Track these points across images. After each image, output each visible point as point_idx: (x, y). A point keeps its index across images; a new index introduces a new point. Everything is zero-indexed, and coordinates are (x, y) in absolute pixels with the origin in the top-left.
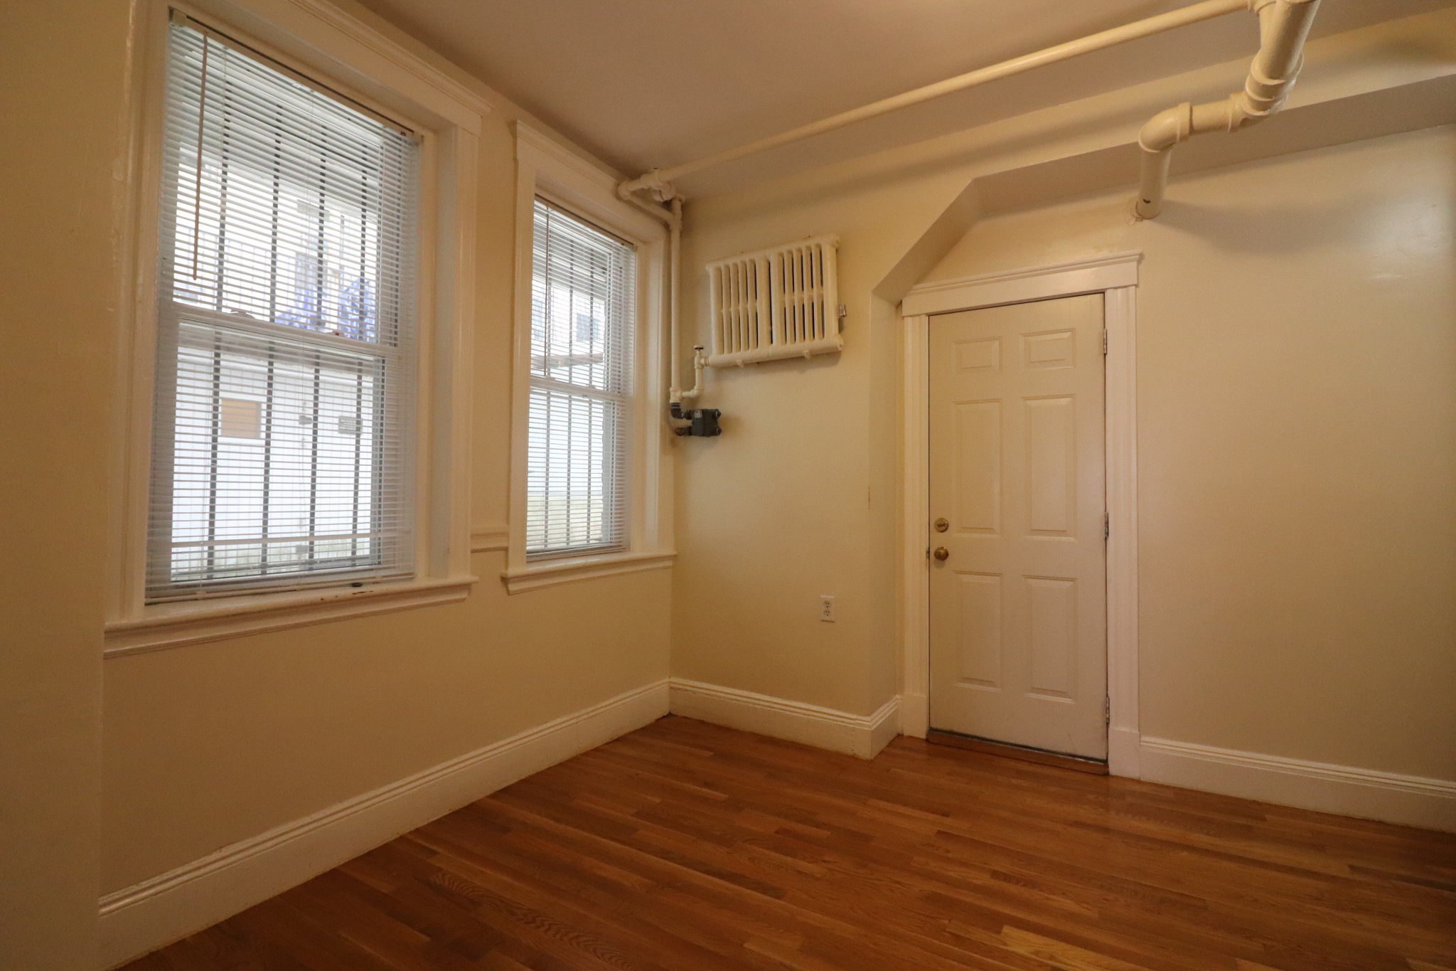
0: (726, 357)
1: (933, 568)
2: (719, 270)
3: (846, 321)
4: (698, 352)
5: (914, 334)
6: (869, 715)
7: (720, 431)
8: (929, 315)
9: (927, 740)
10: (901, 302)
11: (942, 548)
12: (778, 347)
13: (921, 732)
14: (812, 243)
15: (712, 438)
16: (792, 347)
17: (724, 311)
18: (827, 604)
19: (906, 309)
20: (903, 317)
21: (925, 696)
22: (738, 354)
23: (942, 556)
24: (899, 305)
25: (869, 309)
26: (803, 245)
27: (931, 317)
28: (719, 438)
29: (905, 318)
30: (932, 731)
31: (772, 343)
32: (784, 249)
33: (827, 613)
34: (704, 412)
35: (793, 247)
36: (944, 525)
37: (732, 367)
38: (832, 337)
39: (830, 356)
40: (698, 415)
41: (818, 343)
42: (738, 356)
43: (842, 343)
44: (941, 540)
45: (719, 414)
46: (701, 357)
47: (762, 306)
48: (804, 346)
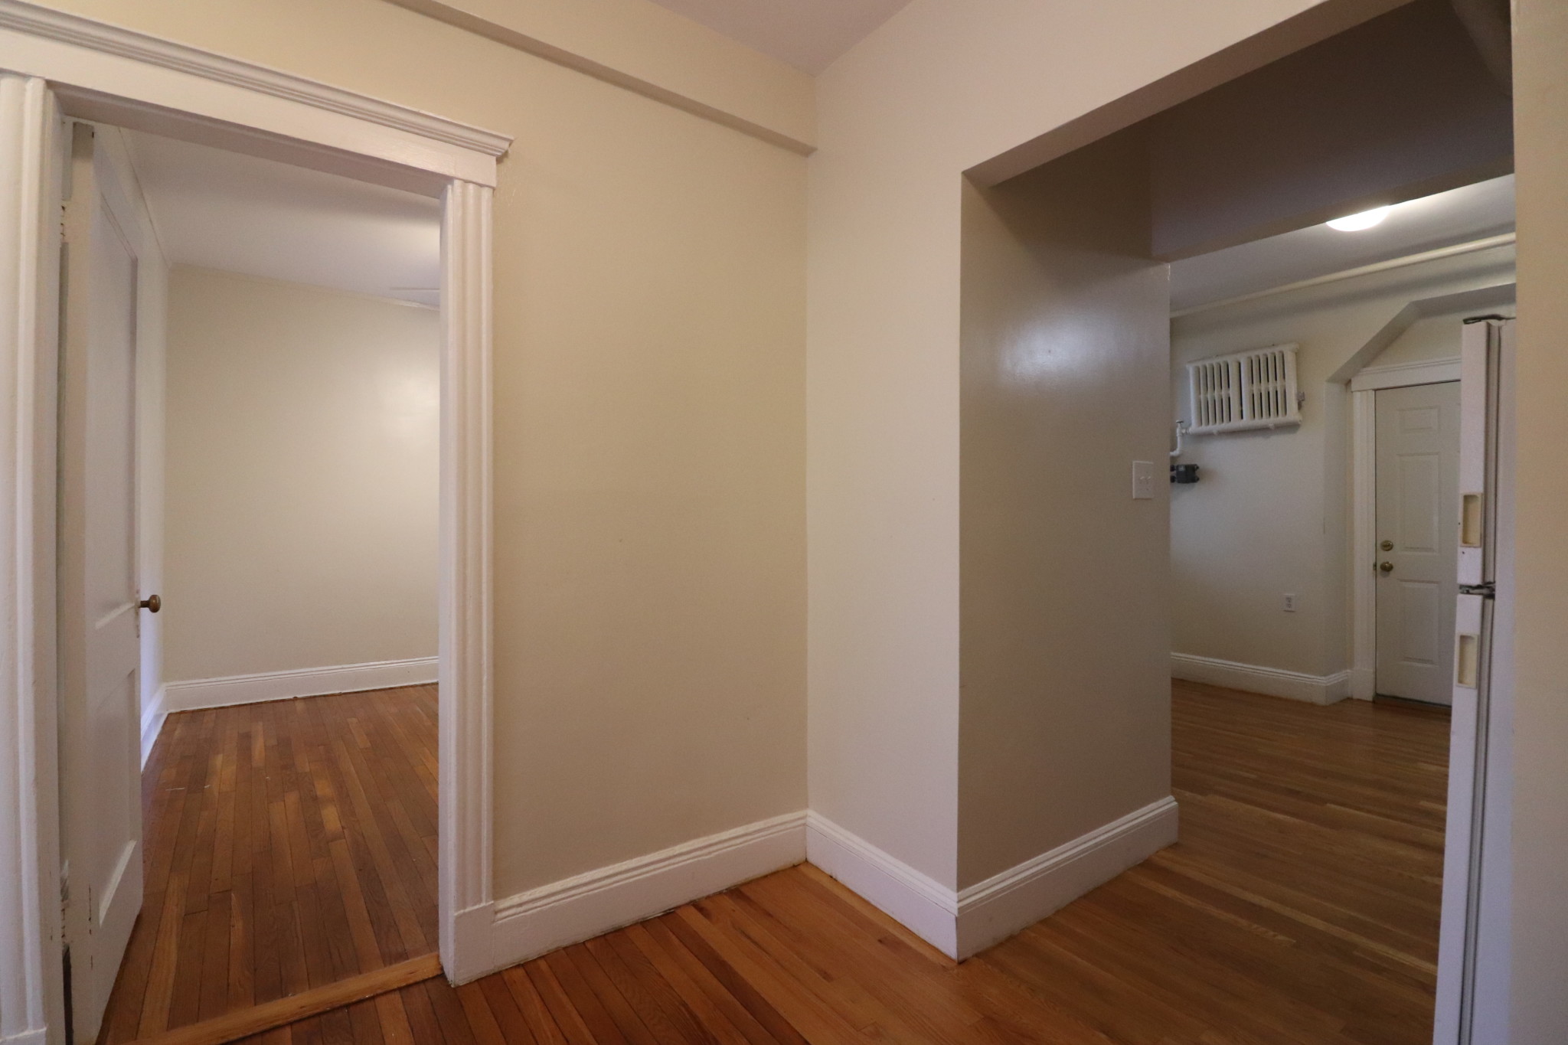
0: (1204, 428)
1: (1379, 576)
2: (1198, 370)
3: (1303, 403)
4: (1179, 425)
5: (1362, 406)
6: (1325, 675)
7: (1198, 479)
8: (1376, 390)
9: (1374, 702)
10: (1350, 381)
11: (1388, 563)
12: (1247, 421)
13: (1369, 696)
14: (1276, 350)
15: (1191, 484)
16: (1258, 422)
17: (1202, 396)
18: (1289, 599)
19: (1354, 386)
20: (1352, 392)
21: (1372, 670)
22: (1214, 426)
23: (1387, 569)
24: (1348, 383)
25: (1323, 392)
26: (1268, 352)
27: (1377, 392)
28: (1197, 485)
29: (1354, 393)
30: (1377, 696)
31: (1242, 418)
32: (1253, 354)
33: (1289, 606)
34: (1187, 467)
35: (1261, 353)
36: (1389, 545)
37: (1209, 435)
38: (1293, 414)
39: (1292, 427)
40: (1182, 469)
41: (1281, 419)
42: (1214, 427)
43: (1301, 419)
44: (1385, 557)
45: (1198, 468)
46: (1182, 428)
47: (1233, 392)
48: (1270, 421)
